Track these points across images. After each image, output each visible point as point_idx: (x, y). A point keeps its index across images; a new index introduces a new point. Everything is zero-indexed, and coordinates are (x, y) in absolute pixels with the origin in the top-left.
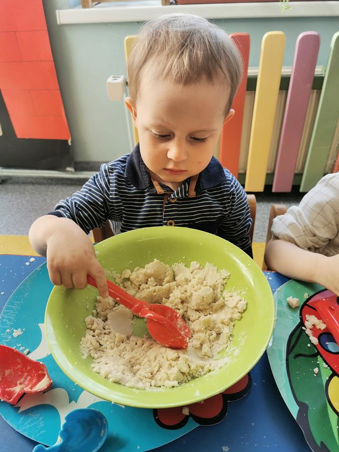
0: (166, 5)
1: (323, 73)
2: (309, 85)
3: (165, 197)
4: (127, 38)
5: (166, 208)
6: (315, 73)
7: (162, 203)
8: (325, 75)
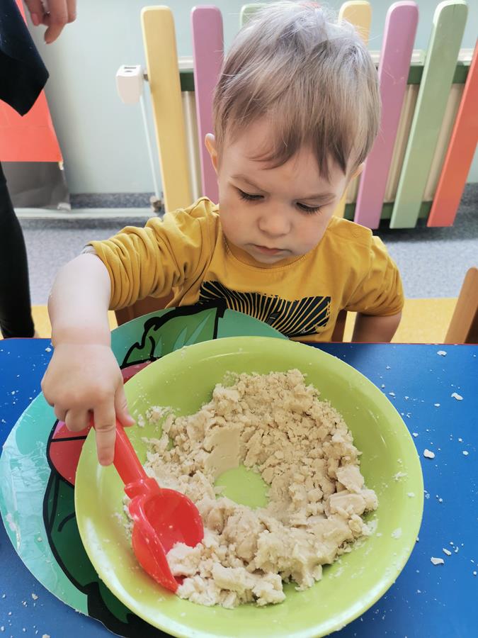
1: (422, 60)
2: (404, 78)
4: (144, 10)
6: (412, 61)
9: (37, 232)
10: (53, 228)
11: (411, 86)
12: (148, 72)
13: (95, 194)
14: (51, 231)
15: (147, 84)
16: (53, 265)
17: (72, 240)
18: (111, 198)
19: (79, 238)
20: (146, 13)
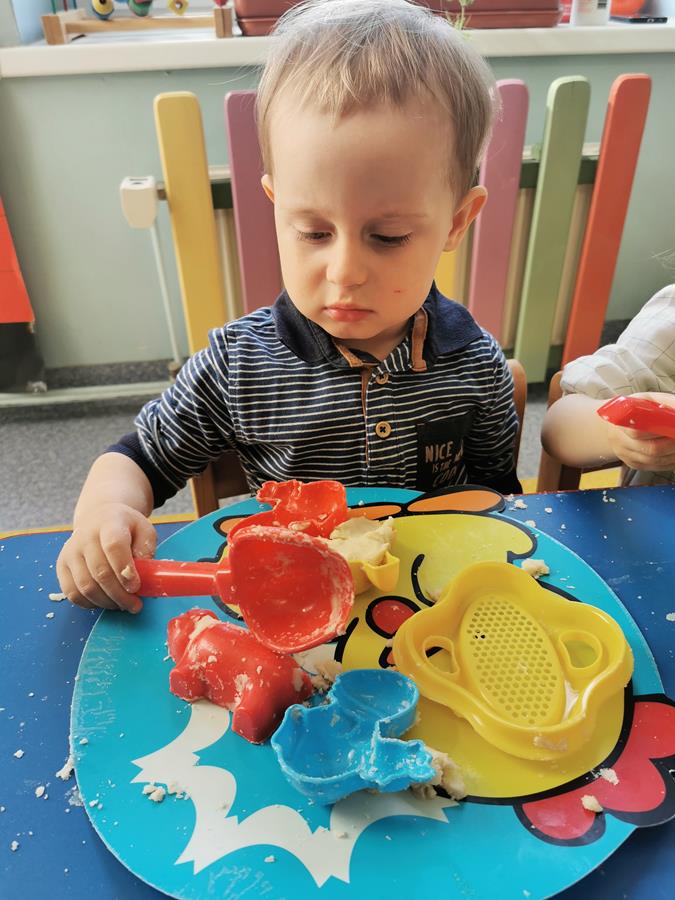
0: (224, 36)
1: (537, 157)
2: (515, 180)
3: (365, 376)
4: (158, 98)
5: (371, 396)
6: (524, 158)
7: (359, 387)
8: (540, 160)
11: (524, 190)
12: (166, 186)
13: (82, 367)
17: (50, 436)
18: (108, 370)
19: (60, 431)
20: (161, 102)
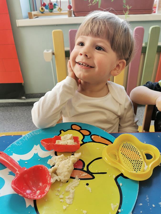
0: (70, 17)
2: (140, 51)
6: (143, 46)
8: (147, 46)
9: (13, 107)
10: (19, 106)
11: (142, 54)
12: (54, 52)
13: (34, 94)
14: (18, 107)
15: (54, 56)
16: (18, 118)
17: (26, 110)
18: (40, 95)
19: (28, 108)
20: (54, 32)
